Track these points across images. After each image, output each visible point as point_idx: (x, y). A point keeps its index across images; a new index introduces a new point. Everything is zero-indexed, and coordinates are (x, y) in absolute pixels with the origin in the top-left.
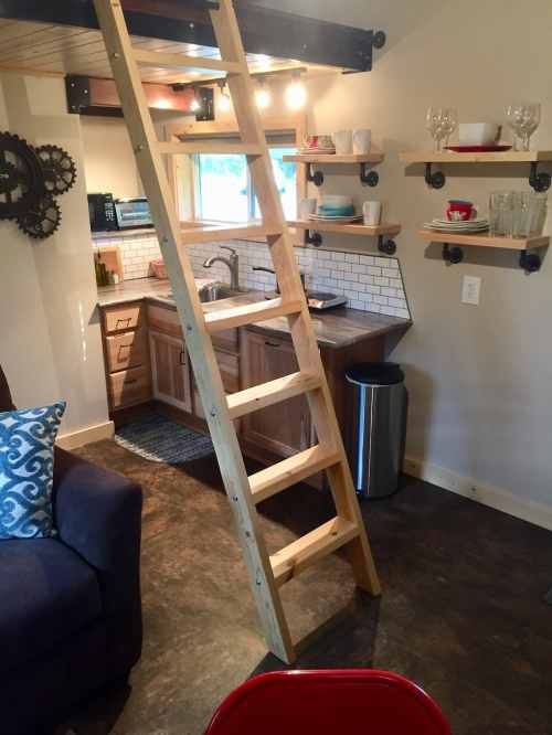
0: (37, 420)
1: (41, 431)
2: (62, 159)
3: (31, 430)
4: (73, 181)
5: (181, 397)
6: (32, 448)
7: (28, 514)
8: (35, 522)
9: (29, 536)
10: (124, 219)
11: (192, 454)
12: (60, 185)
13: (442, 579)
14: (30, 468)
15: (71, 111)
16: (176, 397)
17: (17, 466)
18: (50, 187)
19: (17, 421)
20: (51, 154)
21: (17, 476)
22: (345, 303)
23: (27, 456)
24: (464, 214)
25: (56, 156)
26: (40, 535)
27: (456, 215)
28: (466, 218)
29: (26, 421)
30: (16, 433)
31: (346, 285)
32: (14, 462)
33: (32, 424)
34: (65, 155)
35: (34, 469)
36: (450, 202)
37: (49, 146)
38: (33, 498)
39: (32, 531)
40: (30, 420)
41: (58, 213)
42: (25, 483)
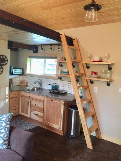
0: (7, 117)
1: (8, 120)
2: (5, 58)
3: (5, 120)
4: (7, 63)
5: (27, 113)
6: (5, 124)
7: (4, 142)
8: (5, 144)
9: (4, 148)
10: (14, 72)
11: (30, 128)
12: (4, 64)
13: (96, 156)
14: (5, 130)
15: (8, 48)
16: (26, 114)
17: (2, 129)
18: (2, 63)
19: (1, 118)
20: (3, 57)
21: (1, 132)
22: (67, 92)
23: (4, 126)
24: (95, 74)
25: (4, 57)
26: (6, 148)
27: (93, 74)
28: (95, 75)
29: (4, 117)
30: (2, 120)
31: (67, 88)
32: (1, 128)
33: (6, 118)
34: (6, 57)
35: (6, 130)
36: (92, 72)
37: (3, 55)
38: (5, 138)
39: (4, 147)
40: (5, 117)
41: (3, 70)
42: (4, 134)
